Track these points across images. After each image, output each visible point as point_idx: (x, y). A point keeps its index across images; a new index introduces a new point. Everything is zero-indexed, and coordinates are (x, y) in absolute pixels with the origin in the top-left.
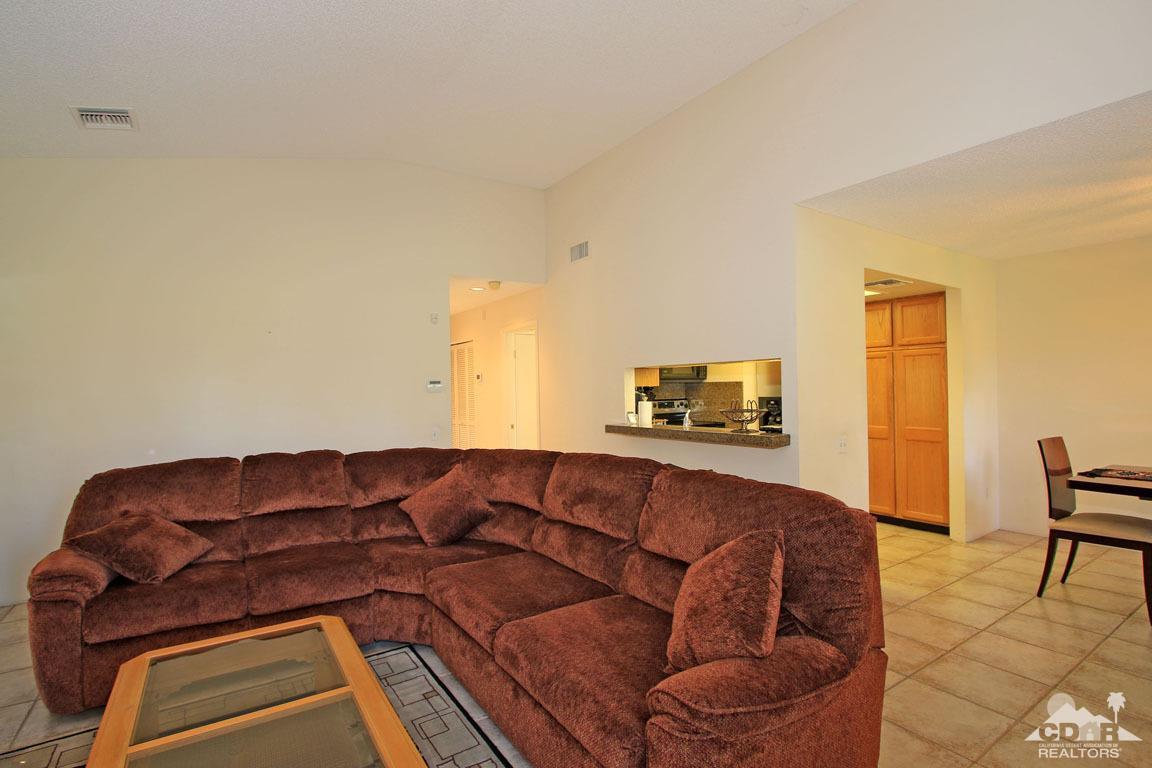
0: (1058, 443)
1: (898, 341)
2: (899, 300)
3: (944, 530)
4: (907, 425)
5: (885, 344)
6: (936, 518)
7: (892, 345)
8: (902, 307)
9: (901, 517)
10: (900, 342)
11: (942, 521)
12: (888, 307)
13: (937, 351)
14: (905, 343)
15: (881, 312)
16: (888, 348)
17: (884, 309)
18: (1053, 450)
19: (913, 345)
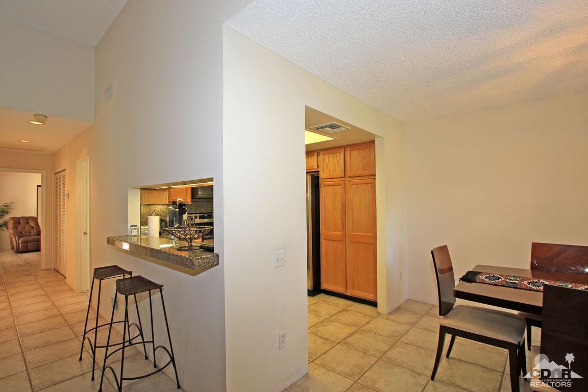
0: (444, 249)
1: (349, 174)
2: (349, 146)
3: (374, 304)
4: (353, 232)
5: (340, 176)
6: (369, 296)
7: (344, 177)
8: (351, 150)
9: (350, 295)
10: (349, 175)
11: (373, 298)
12: (342, 150)
13: (370, 181)
14: (352, 175)
15: (338, 154)
16: (343, 179)
17: (340, 152)
18: (441, 255)
19: (357, 177)
